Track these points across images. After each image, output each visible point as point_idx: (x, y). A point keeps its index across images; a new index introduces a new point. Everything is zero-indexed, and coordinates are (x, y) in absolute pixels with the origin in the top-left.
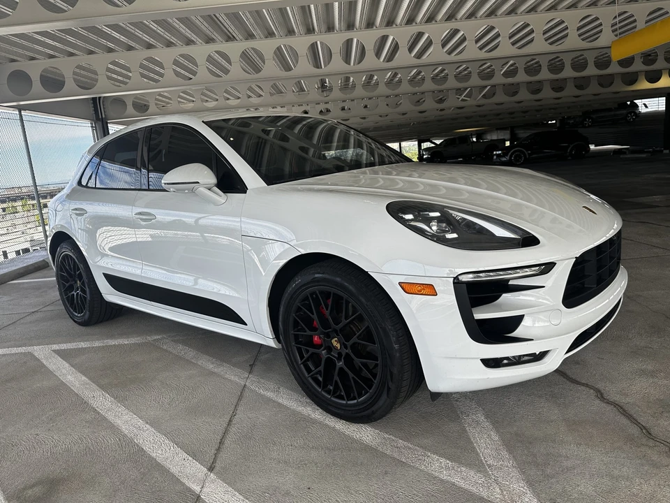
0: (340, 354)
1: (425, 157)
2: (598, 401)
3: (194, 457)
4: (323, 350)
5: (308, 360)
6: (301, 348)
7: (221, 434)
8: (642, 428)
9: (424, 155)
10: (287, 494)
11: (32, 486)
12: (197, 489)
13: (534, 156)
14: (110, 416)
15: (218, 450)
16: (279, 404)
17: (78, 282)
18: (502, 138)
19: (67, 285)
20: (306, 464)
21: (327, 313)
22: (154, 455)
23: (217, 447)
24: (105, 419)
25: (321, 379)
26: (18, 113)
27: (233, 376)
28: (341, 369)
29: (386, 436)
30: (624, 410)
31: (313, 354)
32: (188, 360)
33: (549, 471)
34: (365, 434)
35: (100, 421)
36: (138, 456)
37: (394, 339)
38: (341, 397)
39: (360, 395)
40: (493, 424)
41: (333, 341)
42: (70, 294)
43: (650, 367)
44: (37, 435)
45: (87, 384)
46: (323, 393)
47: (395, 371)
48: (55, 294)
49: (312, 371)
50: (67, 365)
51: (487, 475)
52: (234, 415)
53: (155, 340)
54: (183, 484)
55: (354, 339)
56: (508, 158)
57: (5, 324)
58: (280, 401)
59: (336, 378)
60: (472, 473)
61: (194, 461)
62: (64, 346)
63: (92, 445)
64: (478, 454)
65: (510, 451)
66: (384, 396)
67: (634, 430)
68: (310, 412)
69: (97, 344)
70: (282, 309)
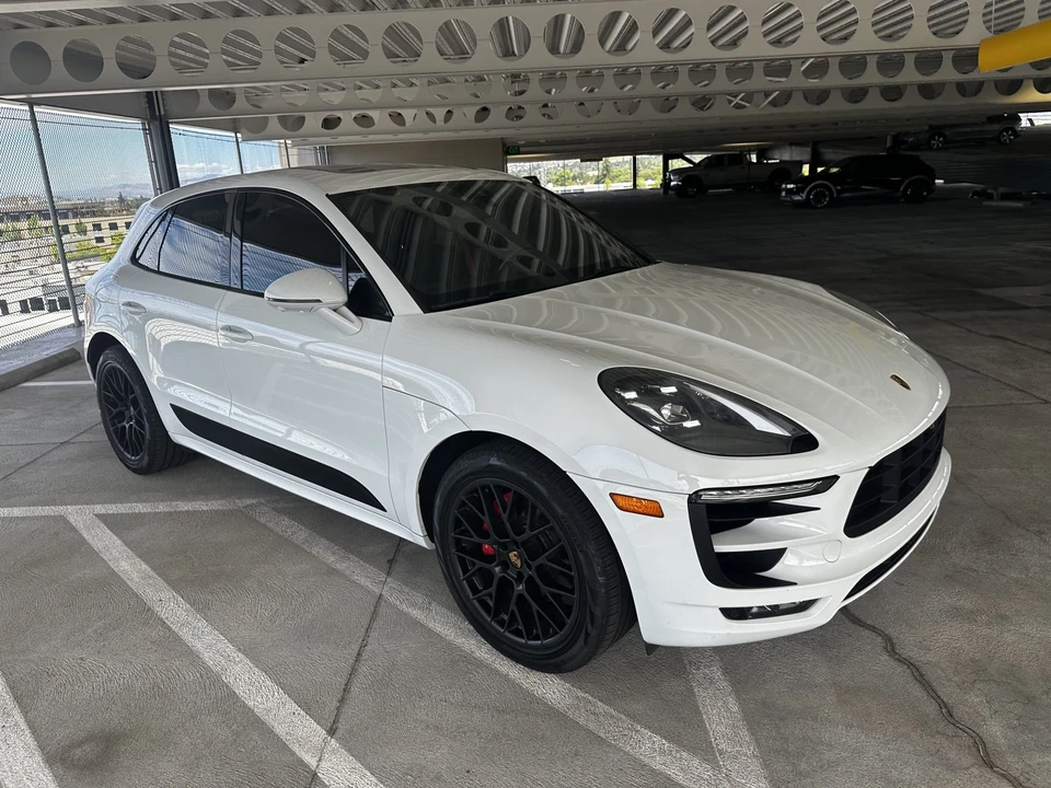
0: (520, 575)
1: (672, 184)
2: (884, 658)
3: (308, 711)
4: (497, 566)
5: (474, 574)
6: (464, 559)
7: (345, 675)
8: (942, 704)
9: (671, 181)
10: (438, 779)
11: (81, 744)
12: (311, 761)
13: (846, 195)
14: (186, 635)
15: (342, 701)
16: (430, 630)
17: (132, 409)
18: (798, 159)
19: (115, 411)
20: (465, 733)
21: (505, 516)
22: (251, 704)
23: (339, 696)
24: (178, 639)
25: (491, 604)
26: (27, 108)
27: (365, 577)
28: (521, 596)
29: (580, 694)
30: (921, 675)
31: (480, 569)
32: (297, 546)
33: (803, 766)
34: (550, 688)
35: (172, 643)
36: (229, 704)
37: (598, 569)
38: (518, 633)
39: (546, 637)
40: (733, 684)
41: (511, 555)
42: (119, 425)
43: (967, 602)
44: (82, 659)
45: (150, 577)
46: (493, 623)
47: (598, 612)
48: (94, 412)
49: (480, 591)
50: (119, 542)
51: (716, 766)
52: (363, 646)
53: (247, 506)
54: (293, 754)
55: (542, 560)
56: (804, 195)
57: (23, 462)
58: (431, 625)
59: (513, 607)
60: (696, 762)
61: (308, 717)
62: (113, 509)
63: (162, 681)
64: (706, 732)
65: (752, 731)
66: (581, 642)
67: (930, 708)
68: (474, 648)
69: (162, 508)
70: (438, 501)
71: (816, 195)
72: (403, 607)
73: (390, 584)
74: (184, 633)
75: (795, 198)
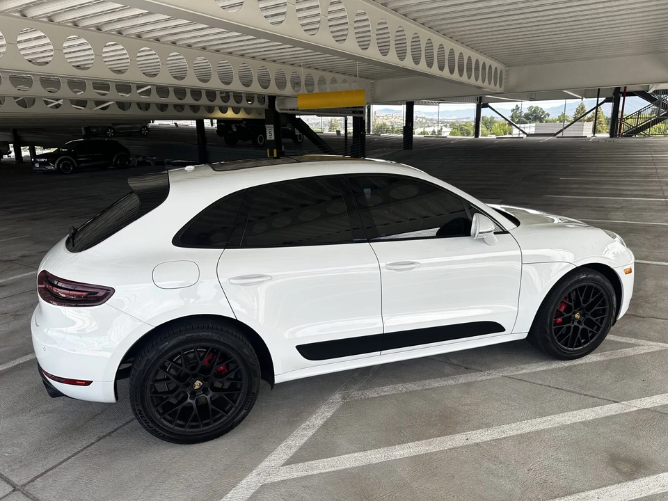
6: (557, 328)
13: (83, 165)
31: (566, 328)
54: (630, 412)
56: (56, 166)
71: (64, 166)
72: (518, 373)
73: (494, 372)
74: (514, 433)
75: (49, 168)
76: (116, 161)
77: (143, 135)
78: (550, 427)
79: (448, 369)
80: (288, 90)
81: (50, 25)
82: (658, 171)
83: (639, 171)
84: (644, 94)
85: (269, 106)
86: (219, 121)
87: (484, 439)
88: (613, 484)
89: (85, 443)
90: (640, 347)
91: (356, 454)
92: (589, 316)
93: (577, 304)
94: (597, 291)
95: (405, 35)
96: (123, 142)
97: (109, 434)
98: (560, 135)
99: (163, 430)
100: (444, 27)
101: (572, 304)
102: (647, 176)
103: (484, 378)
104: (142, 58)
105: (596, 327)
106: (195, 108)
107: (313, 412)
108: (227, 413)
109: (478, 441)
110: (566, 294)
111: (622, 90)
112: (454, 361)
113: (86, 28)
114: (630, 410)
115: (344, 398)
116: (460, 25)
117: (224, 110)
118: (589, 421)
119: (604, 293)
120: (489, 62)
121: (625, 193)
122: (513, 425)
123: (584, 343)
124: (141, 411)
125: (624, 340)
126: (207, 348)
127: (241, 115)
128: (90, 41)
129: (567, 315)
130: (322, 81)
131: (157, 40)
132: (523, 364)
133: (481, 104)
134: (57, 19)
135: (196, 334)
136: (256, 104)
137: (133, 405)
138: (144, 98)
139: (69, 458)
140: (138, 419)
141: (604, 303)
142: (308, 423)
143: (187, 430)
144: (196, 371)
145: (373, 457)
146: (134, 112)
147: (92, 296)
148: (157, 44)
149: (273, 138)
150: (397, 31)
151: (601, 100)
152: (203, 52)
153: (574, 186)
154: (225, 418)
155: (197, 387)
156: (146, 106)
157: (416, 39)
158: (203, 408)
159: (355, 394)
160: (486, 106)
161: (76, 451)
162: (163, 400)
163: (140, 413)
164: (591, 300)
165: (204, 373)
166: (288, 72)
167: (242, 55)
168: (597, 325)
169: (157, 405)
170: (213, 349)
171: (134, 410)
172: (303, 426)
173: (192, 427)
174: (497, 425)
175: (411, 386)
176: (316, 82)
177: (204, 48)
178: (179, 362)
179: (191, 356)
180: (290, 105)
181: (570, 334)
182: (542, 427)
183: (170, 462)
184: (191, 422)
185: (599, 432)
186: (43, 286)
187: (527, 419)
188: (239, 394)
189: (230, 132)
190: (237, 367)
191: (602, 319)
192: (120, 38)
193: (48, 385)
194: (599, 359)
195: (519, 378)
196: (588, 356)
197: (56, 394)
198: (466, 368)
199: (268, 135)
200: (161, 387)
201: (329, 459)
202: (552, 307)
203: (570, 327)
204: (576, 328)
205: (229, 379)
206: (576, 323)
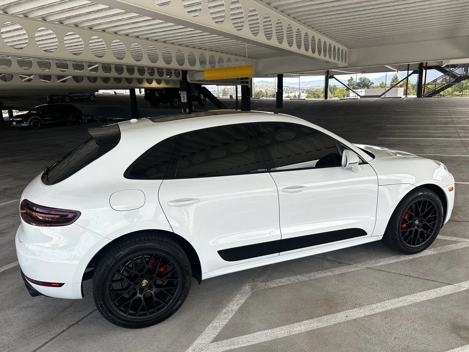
3: (438, 287)
7: (419, 279)
15: (433, 281)
55: (429, 216)
56: (28, 124)
61: (442, 287)
62: (209, 336)
71: (34, 123)
72: (377, 265)
73: (359, 265)
74: (381, 310)
75: (23, 125)
76: (72, 119)
77: (91, 101)
78: (405, 304)
79: (326, 264)
80: (198, 67)
81: (26, 20)
82: (453, 119)
83: (441, 120)
84: (439, 68)
85: (183, 78)
86: (146, 89)
87: (359, 316)
88: (458, 347)
89: (58, 331)
90: (460, 244)
91: (266, 331)
92: (425, 222)
93: (417, 214)
94: (430, 204)
95: (282, 26)
96: (77, 106)
97: (77, 323)
98: (383, 96)
99: (119, 318)
100: (308, 20)
101: (413, 214)
102: (446, 123)
103: (353, 269)
104: (92, 45)
105: (430, 230)
106: (129, 81)
107: (231, 300)
108: (167, 303)
109: (355, 318)
110: (409, 207)
111: (424, 65)
112: (330, 258)
113: (52, 22)
114: (461, 290)
115: (253, 289)
116: (320, 18)
117: (150, 82)
118: (433, 299)
119: (435, 205)
120: (338, 45)
121: (433, 135)
122: (379, 304)
123: (422, 242)
124: (101, 305)
125: (448, 238)
126: (151, 255)
127: (163, 85)
128: (55, 32)
129: (410, 222)
130: (221, 60)
131: (104, 31)
132: (380, 258)
133: (329, 76)
134: (31, 16)
135: (143, 245)
136: (174, 77)
137: (96, 301)
138: (94, 74)
139: (47, 343)
140: (100, 311)
141: (435, 213)
142: (227, 308)
143: (137, 318)
144: (143, 273)
145: (279, 333)
146: (85, 84)
147: (64, 218)
148: (103, 34)
149: (186, 101)
150: (277, 24)
151: (410, 72)
152: (137, 39)
153: (397, 131)
154: (166, 307)
155: (144, 285)
156: (95, 79)
157: (289, 28)
158: (148, 299)
159: (261, 285)
160: (332, 77)
161: (52, 337)
162: (118, 295)
163: (101, 307)
164: (426, 210)
165: (149, 275)
166: (197, 54)
167: (165, 42)
168: (430, 228)
169: (114, 300)
170: (156, 256)
171: (97, 304)
172: (224, 311)
173: (141, 315)
174: (367, 305)
175: (301, 278)
176: (217, 61)
177: (137, 37)
178: (130, 266)
179: (139, 261)
180: (198, 77)
181: (412, 236)
182: (400, 305)
183: (125, 343)
184: (140, 311)
185: (442, 307)
186: (25, 211)
187: (388, 299)
188: (175, 289)
189: (154, 97)
190: (174, 268)
191: (434, 224)
192: (76, 29)
193: (29, 288)
194: (433, 253)
195: (378, 268)
196: (425, 251)
197: (36, 293)
198: (339, 263)
199: (182, 98)
200: (117, 286)
201: (246, 336)
202: (400, 216)
203: (412, 230)
204: (416, 231)
205: (168, 278)
206: (416, 228)
